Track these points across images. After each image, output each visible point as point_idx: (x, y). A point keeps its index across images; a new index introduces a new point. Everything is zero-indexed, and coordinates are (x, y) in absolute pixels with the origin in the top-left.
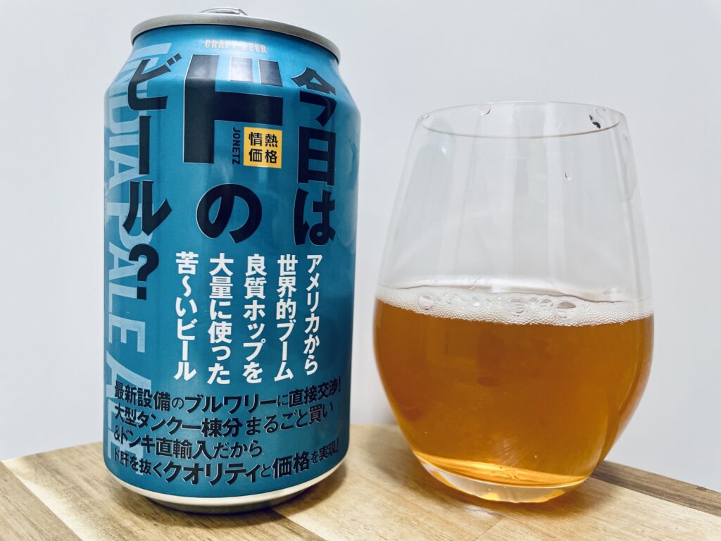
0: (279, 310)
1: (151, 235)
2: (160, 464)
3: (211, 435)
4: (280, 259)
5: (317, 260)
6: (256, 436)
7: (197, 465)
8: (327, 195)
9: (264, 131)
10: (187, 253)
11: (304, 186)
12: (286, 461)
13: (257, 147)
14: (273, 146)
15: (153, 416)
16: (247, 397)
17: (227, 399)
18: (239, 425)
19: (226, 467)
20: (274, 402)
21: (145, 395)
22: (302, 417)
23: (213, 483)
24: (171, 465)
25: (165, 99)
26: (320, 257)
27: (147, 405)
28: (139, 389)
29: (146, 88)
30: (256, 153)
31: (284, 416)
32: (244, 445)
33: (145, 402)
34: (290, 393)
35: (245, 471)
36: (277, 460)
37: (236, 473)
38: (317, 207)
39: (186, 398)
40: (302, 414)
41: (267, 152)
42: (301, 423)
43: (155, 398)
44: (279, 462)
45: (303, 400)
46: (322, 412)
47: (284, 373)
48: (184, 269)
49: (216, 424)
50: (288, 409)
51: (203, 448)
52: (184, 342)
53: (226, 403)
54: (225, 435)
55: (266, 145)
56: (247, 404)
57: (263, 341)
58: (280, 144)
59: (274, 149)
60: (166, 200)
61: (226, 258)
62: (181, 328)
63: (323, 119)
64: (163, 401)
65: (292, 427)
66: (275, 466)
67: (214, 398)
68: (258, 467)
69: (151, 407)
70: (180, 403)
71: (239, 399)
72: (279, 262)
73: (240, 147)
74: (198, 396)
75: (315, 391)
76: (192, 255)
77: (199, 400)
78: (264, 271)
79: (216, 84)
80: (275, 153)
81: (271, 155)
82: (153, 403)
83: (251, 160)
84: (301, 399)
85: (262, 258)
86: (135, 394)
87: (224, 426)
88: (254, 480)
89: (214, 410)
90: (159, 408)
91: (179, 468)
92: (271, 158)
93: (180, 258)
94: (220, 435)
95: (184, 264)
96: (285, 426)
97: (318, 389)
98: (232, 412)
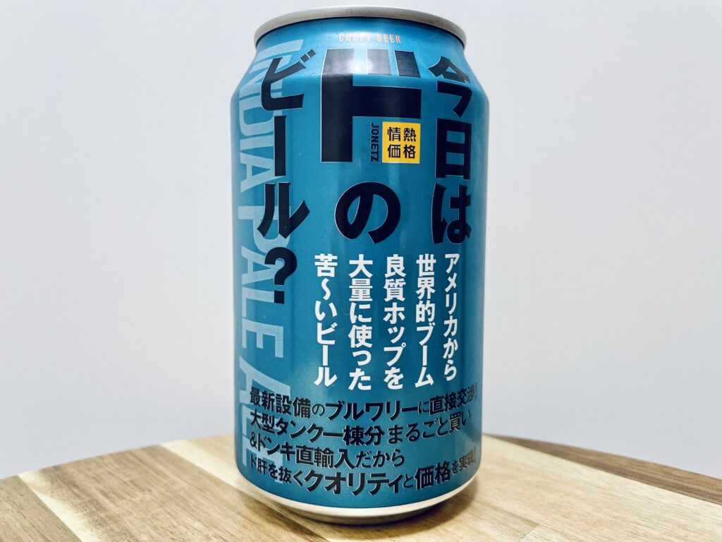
0: (418, 313)
1: (289, 238)
2: (300, 473)
3: (352, 443)
4: (418, 259)
5: (454, 259)
6: (399, 445)
7: (339, 474)
8: (463, 189)
9: (402, 125)
10: (326, 255)
11: (441, 181)
12: (427, 471)
13: (396, 142)
14: (412, 140)
15: (292, 422)
16: (388, 404)
17: (368, 406)
18: (381, 433)
19: (368, 477)
20: (416, 409)
21: (284, 402)
22: (442, 424)
23: (356, 493)
24: (312, 474)
25: (301, 97)
26: (457, 256)
27: (286, 411)
28: (277, 395)
29: (280, 87)
30: (395, 149)
31: (425, 423)
32: (387, 454)
33: (284, 408)
34: (431, 400)
35: (387, 481)
36: (419, 469)
37: (379, 483)
38: (455, 203)
39: (327, 405)
40: (443, 422)
41: (406, 147)
42: (441, 431)
43: (295, 404)
44: (422, 472)
45: (444, 407)
46: (461, 420)
47: (425, 379)
48: (323, 271)
49: (357, 432)
50: (429, 417)
51: (345, 457)
52: (324, 346)
53: (367, 410)
54: (368, 443)
55: (405, 140)
56: (388, 411)
57: (404, 344)
58: (418, 138)
59: (413, 143)
60: (304, 202)
61: (365, 259)
62: (320, 333)
63: (460, 109)
64: (302, 408)
65: (433, 435)
66: (417, 476)
67: (355, 405)
68: (401, 477)
69: (290, 414)
70: (321, 410)
71: (381, 405)
72: (418, 262)
73: (379, 143)
74: (339, 402)
75: (455, 398)
76: (331, 257)
77: (340, 407)
78: (403, 271)
79: (354, 78)
80: (414, 147)
81: (409, 150)
82: (292, 409)
83: (390, 156)
84: (441, 406)
85: (401, 259)
86: (273, 400)
87: (366, 434)
88: (397, 491)
89: (356, 417)
90: (299, 414)
91: (320, 477)
92: (409, 154)
93: (319, 260)
94: (362, 443)
95: (323, 266)
96: (426, 435)
97: (457, 396)
98: (374, 419)
